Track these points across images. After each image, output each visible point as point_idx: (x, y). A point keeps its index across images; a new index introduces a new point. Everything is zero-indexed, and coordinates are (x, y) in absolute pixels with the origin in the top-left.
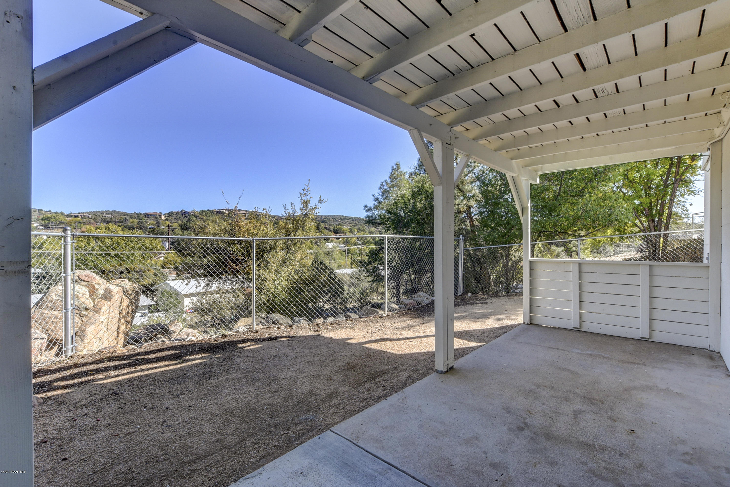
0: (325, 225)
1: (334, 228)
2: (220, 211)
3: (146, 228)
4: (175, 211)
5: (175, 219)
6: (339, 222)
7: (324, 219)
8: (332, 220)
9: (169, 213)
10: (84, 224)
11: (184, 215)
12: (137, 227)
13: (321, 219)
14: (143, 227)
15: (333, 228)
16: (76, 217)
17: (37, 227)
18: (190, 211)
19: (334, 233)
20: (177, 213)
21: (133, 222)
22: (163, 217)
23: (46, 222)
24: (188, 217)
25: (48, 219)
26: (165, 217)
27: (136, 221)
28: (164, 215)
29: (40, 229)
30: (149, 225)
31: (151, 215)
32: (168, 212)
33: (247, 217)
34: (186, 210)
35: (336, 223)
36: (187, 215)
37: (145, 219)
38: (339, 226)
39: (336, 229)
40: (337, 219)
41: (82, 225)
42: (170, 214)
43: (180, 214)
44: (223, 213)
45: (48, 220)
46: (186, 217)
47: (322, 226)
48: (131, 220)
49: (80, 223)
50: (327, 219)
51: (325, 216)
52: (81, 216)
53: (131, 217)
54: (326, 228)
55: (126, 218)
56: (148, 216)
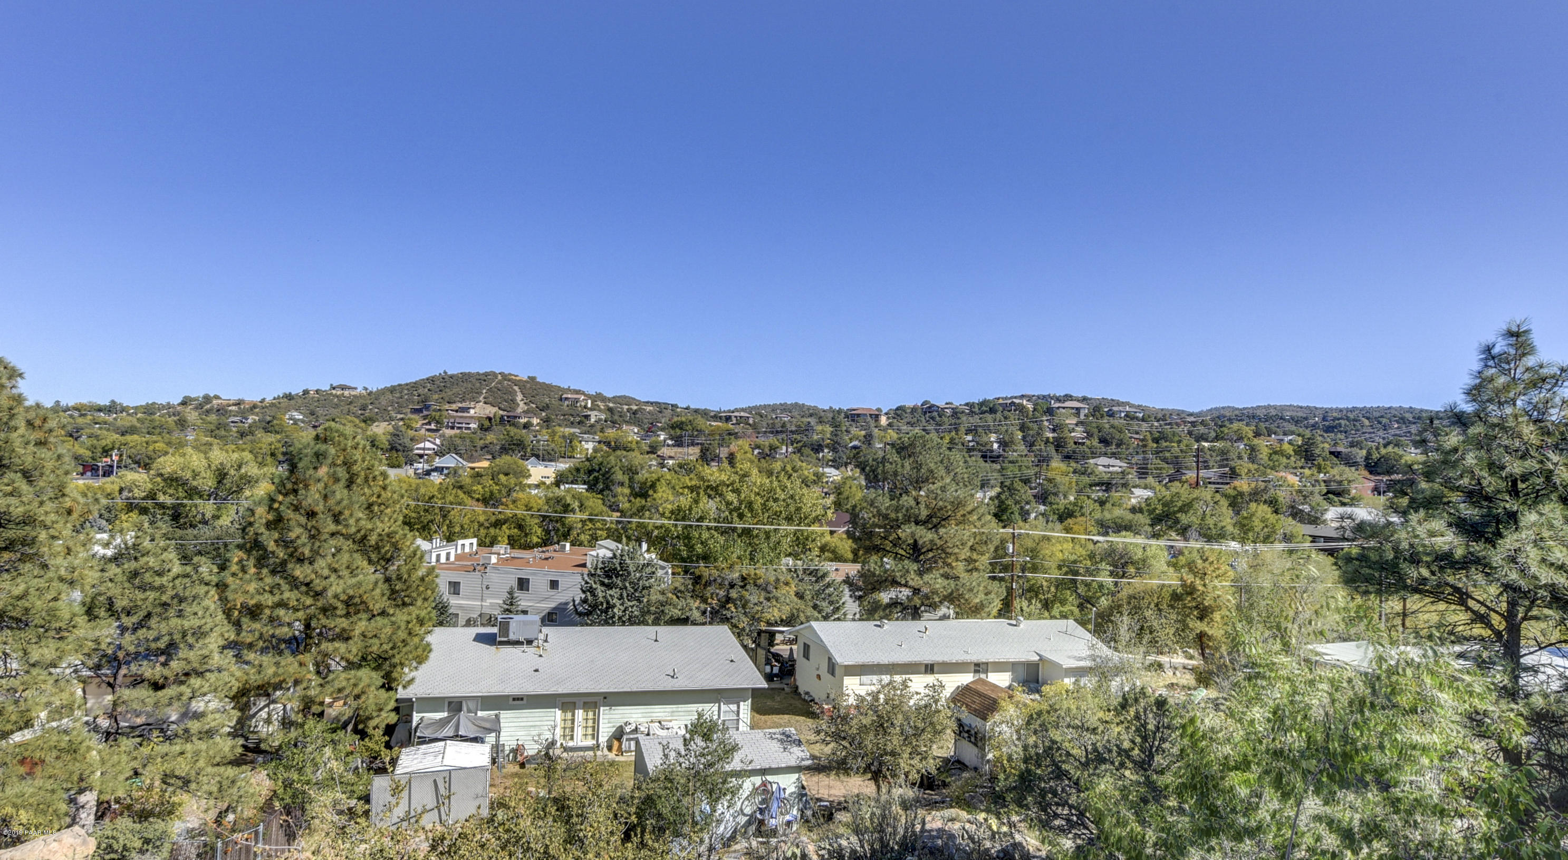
0: (1335, 444)
1: (1369, 454)
2: (1012, 402)
3: (846, 447)
4: (910, 403)
5: (908, 423)
6: (1392, 432)
7: (1335, 419)
8: (1367, 422)
9: (897, 409)
10: (736, 435)
11: (928, 414)
12: (827, 446)
13: (1324, 419)
14: (839, 444)
15: (1364, 452)
16: (728, 419)
17: (665, 441)
18: (941, 404)
19: (1366, 473)
20: (914, 410)
21: (822, 432)
22: (884, 421)
23: (678, 432)
24: (938, 419)
25: (680, 426)
26: (888, 418)
27: (829, 429)
28: (886, 414)
29: (668, 445)
30: (851, 440)
31: (858, 415)
32: (894, 408)
33: (1082, 417)
34: (932, 402)
35: (1381, 433)
36: (935, 414)
37: (847, 424)
38: (1390, 449)
39: (1375, 456)
40: (1384, 421)
41: (732, 437)
42: (899, 413)
43: (920, 411)
44: (1021, 409)
45: (681, 429)
46: (933, 418)
47: (1324, 445)
48: (820, 428)
49: (730, 434)
50: (1348, 419)
51: (1341, 410)
52: (736, 417)
53: (821, 421)
54: (1336, 454)
55: (809, 423)
56: (853, 416)
